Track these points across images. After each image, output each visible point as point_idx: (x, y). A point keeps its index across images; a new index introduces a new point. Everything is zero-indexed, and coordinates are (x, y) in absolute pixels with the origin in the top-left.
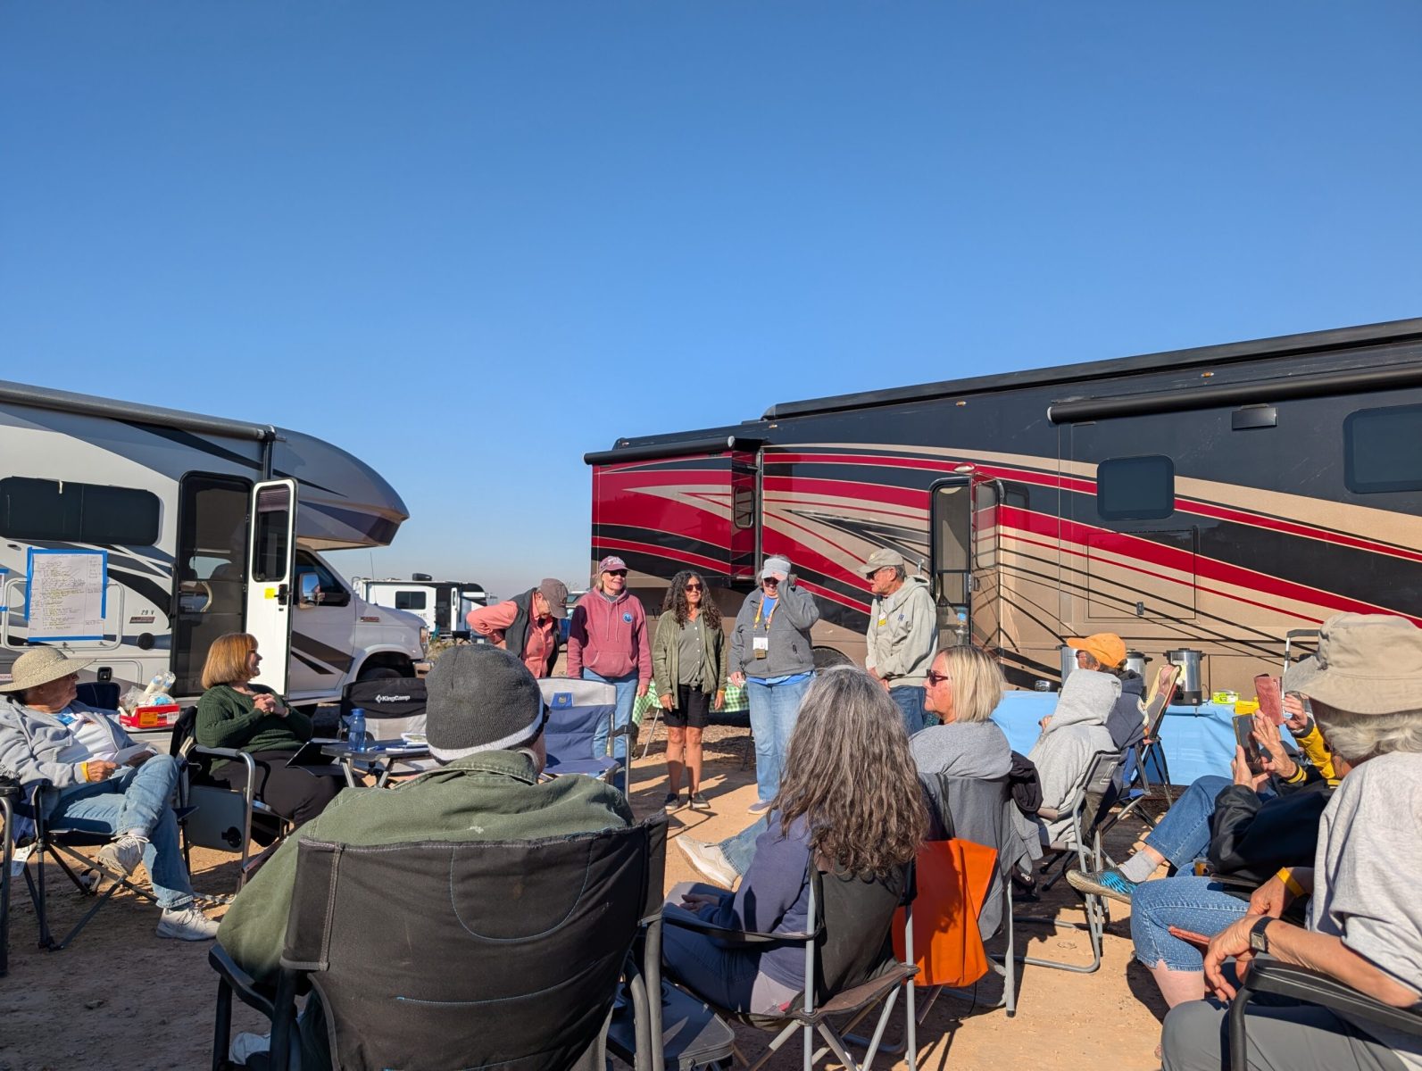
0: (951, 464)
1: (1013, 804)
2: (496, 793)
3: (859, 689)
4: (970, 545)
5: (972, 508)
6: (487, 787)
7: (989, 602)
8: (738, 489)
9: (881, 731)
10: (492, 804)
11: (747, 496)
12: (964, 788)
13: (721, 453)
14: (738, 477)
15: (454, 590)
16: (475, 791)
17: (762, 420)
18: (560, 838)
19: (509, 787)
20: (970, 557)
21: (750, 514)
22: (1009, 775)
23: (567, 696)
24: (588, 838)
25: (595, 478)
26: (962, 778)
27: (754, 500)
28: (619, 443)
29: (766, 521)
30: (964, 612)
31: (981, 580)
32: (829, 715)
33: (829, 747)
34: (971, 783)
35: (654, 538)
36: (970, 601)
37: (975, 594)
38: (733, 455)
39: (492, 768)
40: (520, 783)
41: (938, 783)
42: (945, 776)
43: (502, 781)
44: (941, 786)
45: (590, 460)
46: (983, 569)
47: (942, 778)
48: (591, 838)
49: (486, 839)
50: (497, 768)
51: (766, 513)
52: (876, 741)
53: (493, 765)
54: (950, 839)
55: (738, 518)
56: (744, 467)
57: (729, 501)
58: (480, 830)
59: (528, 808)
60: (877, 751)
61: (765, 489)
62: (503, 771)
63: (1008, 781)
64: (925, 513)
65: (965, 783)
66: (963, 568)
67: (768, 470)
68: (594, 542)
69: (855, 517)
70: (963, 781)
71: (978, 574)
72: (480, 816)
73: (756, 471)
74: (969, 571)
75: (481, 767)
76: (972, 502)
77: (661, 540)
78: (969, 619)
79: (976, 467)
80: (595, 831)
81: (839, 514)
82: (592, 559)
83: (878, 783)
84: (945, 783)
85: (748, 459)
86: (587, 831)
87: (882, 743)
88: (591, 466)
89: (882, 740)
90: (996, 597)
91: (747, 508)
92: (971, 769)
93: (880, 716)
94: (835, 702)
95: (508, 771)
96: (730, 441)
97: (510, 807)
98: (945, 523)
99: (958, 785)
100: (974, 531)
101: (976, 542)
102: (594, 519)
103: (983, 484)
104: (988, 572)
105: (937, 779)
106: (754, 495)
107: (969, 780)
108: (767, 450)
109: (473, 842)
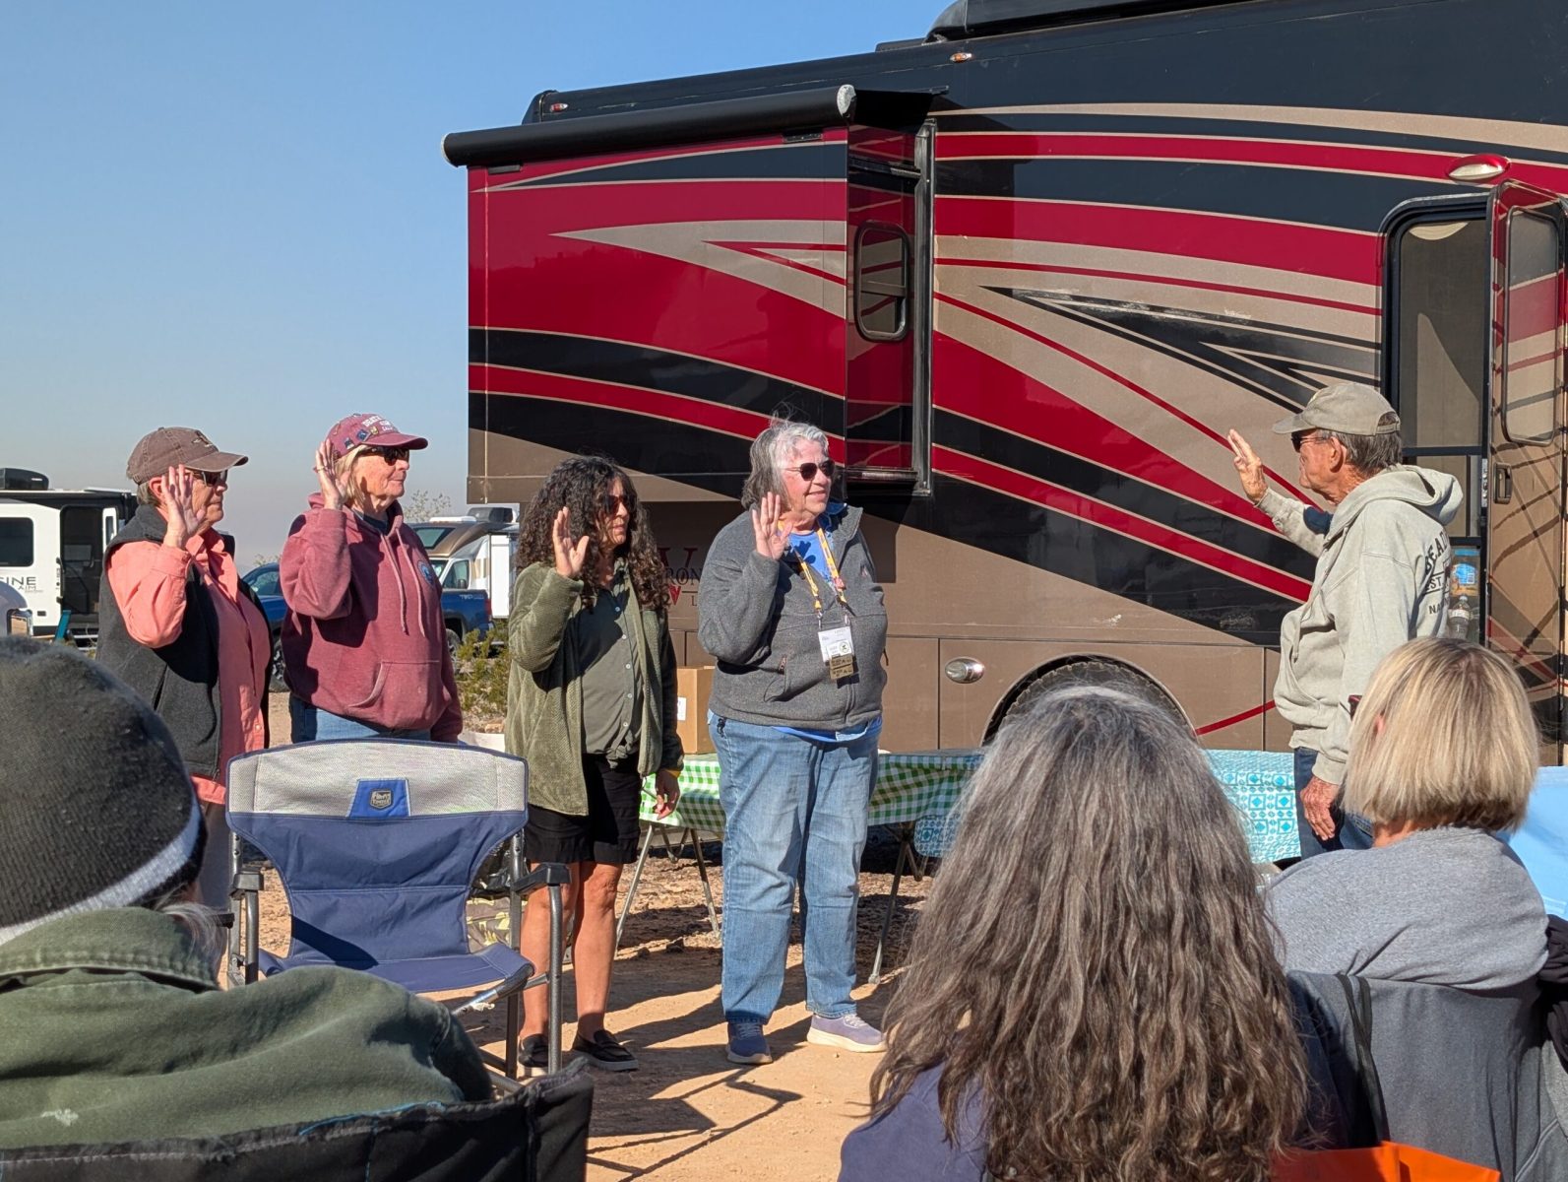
0: (1442, 156)
1: (1549, 1053)
2: (107, 1022)
3: (1116, 744)
4: (1486, 380)
5: (1493, 278)
6: (80, 1009)
7: (1536, 534)
8: (864, 234)
9: (1173, 856)
10: (103, 1053)
11: (891, 250)
12: (1412, 1013)
13: (819, 130)
14: (866, 198)
15: (110, 512)
16: (52, 1023)
17: (931, 38)
18: (285, 1132)
19: (141, 1004)
20: (1489, 411)
21: (899, 300)
22: (1538, 980)
23: (393, 787)
24: (360, 1130)
25: (475, 203)
26: (1409, 985)
27: (911, 262)
28: (543, 105)
29: (941, 320)
30: (1470, 562)
31: (1515, 474)
32: (1036, 814)
33: (1034, 896)
34: (1432, 996)
35: (639, 368)
36: (1483, 531)
37: (1497, 513)
38: (853, 138)
39: (92, 958)
40: (171, 989)
41: (1344, 999)
42: (1362, 981)
43: (124, 989)
44: (1352, 1006)
45: (461, 152)
46: (1521, 444)
47: (1355, 985)
48: (366, 1129)
49: (86, 1140)
50: (106, 956)
51: (941, 297)
52: (1156, 881)
53: (93, 949)
54: (1377, 1144)
55: (865, 312)
56: (881, 170)
57: (839, 265)
58: (67, 1117)
59: (195, 1056)
60: (1159, 907)
61: (940, 231)
62: (122, 961)
63: (1536, 995)
64: (1369, 294)
65: (1415, 1000)
66: (1472, 441)
67: (949, 180)
68: (475, 378)
69: (1180, 305)
70: (1410, 992)
71: (1506, 459)
72: (66, 1085)
73: (915, 181)
74: (1483, 450)
75: (63, 959)
76: (1494, 262)
77: (658, 374)
78: (1482, 577)
79: (1507, 167)
80: (378, 1113)
81: (1137, 299)
82: (471, 425)
83: (1161, 989)
84: (1362, 999)
85: (893, 148)
86: (356, 1113)
87: (1175, 887)
88: (464, 168)
89: (1173, 881)
90: (1556, 520)
91: (890, 284)
92: (1433, 964)
93: (1171, 818)
94: (1052, 778)
95: (135, 961)
96: (844, 98)
97: (146, 1057)
98: (1424, 322)
99: (1396, 1005)
100: (1496, 345)
101: (1503, 371)
102: (475, 316)
103: (1526, 214)
104: (1535, 453)
105: (1341, 990)
106: (909, 248)
107: (1424, 991)
108: (944, 124)
109: (49, 1149)
